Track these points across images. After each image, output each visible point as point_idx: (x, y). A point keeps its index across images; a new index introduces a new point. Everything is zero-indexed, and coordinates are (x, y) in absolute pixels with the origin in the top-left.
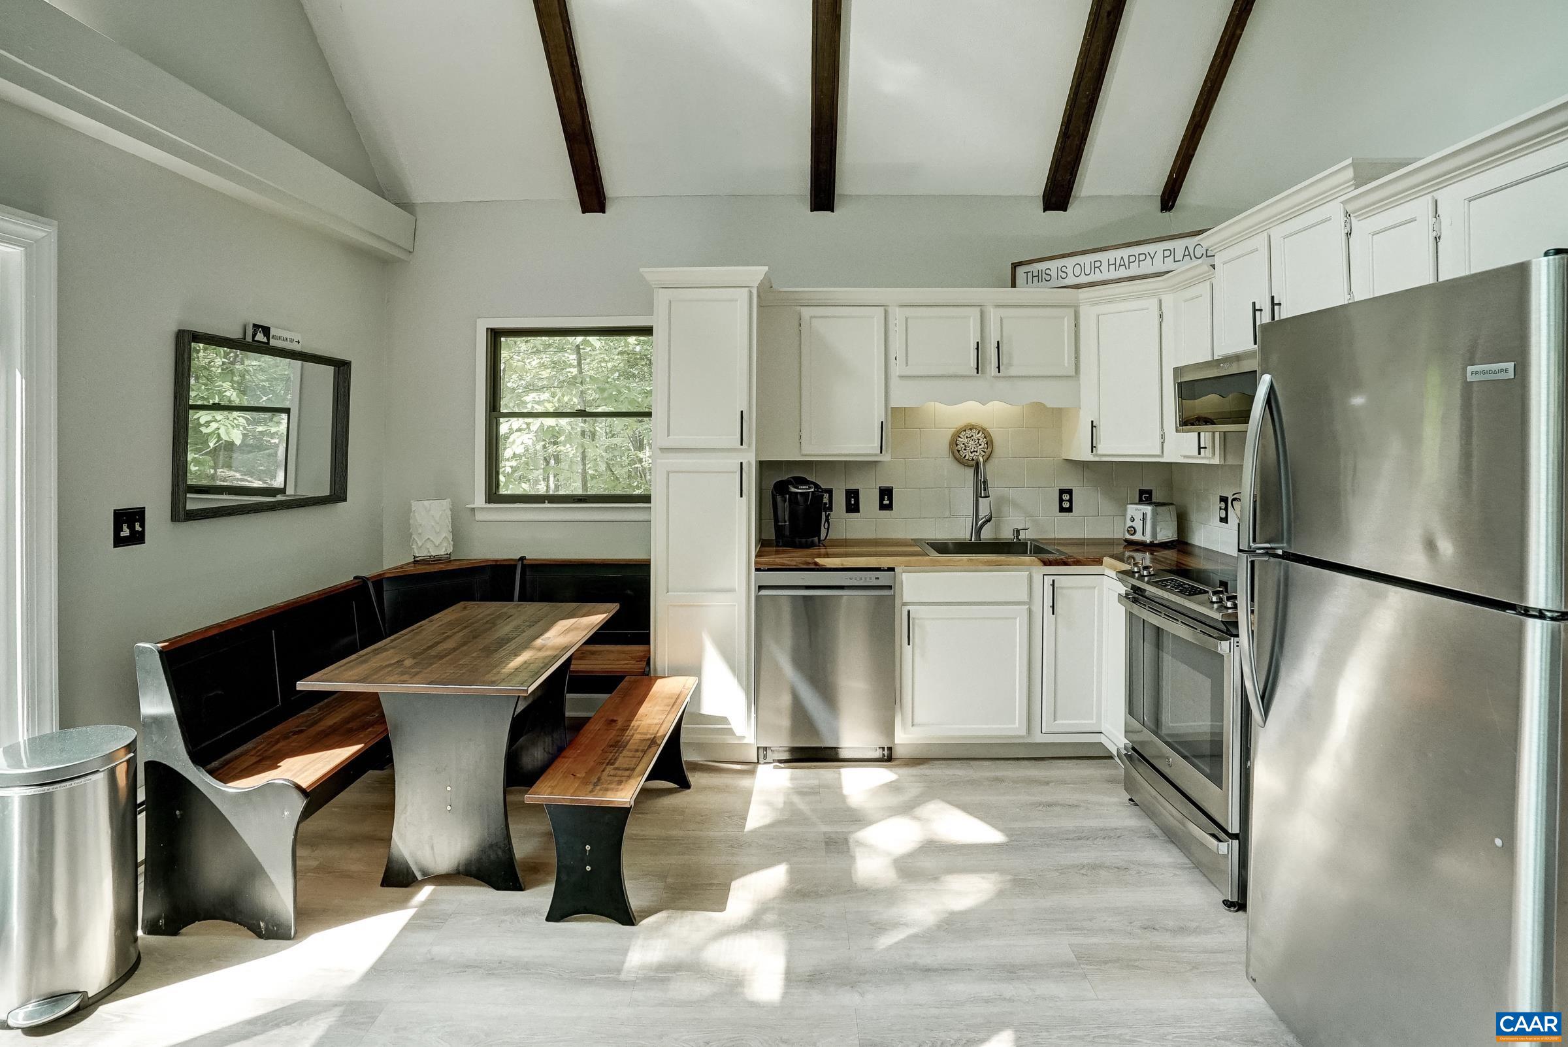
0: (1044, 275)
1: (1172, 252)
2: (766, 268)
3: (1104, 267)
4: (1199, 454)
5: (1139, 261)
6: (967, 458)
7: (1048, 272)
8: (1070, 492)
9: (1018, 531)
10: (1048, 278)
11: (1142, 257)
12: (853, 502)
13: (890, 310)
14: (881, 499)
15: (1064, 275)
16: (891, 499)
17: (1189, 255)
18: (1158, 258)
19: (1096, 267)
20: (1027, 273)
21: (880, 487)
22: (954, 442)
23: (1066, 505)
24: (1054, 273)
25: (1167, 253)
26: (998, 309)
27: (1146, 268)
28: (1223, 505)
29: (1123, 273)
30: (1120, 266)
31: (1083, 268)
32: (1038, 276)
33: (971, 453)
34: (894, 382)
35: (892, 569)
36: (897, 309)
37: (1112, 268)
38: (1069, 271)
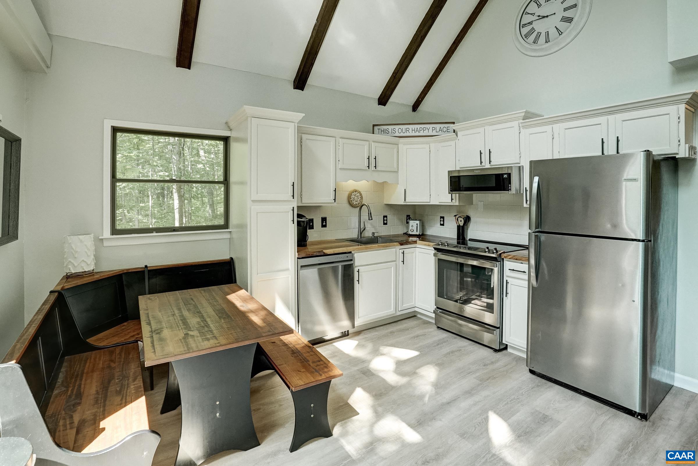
0: (386, 131)
1: (435, 129)
2: (304, 115)
3: (411, 131)
4: (452, 201)
5: (424, 130)
6: (354, 204)
7: (388, 130)
8: (386, 217)
9: (374, 233)
10: (388, 132)
11: (425, 129)
12: (311, 225)
13: (337, 139)
14: (322, 223)
15: (394, 132)
16: (326, 223)
17: (441, 130)
18: (431, 130)
19: (407, 130)
20: (379, 129)
21: (322, 217)
22: (349, 197)
23: (385, 222)
24: (390, 131)
25: (434, 129)
26: (375, 143)
27: (426, 133)
28: (442, 219)
29: (417, 134)
30: (416, 131)
31: (402, 130)
32: (384, 131)
33: (356, 201)
34: (338, 170)
35: (350, 252)
36: (340, 139)
37: (413, 131)
38: (397, 130)
